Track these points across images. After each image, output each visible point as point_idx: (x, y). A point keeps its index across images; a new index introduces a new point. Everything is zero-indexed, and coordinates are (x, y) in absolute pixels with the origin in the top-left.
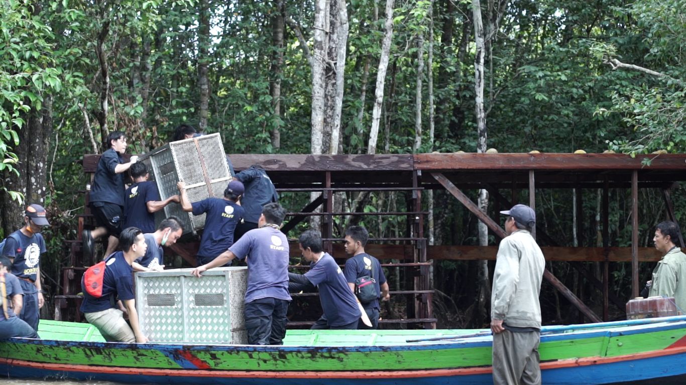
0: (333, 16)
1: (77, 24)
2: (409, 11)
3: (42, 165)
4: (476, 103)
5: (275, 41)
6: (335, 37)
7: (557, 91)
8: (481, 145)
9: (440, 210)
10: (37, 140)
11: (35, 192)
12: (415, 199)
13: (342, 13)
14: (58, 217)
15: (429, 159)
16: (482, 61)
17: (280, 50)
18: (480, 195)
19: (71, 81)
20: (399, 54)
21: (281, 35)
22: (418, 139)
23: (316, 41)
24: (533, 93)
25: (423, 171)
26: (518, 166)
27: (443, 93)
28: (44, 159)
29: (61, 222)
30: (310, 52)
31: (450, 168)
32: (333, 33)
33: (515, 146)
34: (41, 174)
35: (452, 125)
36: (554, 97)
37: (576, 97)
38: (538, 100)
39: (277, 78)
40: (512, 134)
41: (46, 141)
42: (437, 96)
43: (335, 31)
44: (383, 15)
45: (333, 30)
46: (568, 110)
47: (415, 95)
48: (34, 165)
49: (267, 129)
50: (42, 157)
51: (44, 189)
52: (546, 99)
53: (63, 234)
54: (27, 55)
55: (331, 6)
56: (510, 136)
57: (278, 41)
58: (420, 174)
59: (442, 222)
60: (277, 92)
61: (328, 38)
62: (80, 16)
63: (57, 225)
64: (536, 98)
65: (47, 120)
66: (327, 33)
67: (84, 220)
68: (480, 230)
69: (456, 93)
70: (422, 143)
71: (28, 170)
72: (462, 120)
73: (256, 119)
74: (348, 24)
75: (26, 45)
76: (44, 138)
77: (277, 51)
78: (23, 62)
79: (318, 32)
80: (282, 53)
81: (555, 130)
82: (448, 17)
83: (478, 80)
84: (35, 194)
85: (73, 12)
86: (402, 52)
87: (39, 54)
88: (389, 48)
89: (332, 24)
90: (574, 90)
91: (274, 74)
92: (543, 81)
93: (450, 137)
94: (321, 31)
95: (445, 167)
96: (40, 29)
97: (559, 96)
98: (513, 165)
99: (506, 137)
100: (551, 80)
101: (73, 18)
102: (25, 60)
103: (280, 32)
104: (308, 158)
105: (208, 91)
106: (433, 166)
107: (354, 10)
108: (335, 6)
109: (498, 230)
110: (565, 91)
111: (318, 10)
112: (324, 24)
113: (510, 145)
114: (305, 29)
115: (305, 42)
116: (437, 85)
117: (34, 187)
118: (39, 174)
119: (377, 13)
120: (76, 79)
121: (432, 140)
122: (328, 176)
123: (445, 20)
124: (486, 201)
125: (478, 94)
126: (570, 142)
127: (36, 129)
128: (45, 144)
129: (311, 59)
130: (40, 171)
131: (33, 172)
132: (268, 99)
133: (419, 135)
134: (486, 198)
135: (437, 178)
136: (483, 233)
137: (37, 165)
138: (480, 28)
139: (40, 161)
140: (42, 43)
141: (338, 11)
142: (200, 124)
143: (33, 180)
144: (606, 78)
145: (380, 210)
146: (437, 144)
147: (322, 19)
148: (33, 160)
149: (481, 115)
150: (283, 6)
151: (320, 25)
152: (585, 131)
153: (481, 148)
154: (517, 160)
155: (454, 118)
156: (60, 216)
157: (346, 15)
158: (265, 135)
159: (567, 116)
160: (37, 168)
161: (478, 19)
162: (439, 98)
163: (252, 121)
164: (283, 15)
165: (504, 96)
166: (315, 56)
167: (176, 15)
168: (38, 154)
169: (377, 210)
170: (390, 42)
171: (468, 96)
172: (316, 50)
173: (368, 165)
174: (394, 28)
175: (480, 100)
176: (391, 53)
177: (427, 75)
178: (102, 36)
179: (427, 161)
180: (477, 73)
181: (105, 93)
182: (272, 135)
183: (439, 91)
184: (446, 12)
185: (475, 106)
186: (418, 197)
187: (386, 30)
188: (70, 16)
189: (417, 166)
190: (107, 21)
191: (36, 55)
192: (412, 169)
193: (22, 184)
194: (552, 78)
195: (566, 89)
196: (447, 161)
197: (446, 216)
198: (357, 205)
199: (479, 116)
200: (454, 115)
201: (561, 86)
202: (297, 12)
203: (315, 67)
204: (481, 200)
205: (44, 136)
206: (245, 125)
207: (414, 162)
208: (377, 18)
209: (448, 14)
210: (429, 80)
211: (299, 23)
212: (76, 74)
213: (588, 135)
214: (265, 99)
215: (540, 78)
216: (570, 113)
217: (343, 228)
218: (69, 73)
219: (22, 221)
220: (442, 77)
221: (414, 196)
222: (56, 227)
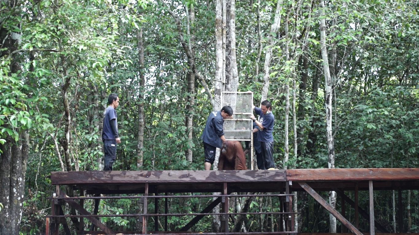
0: (228, 72)
1: (44, 79)
2: (280, 68)
3: (21, 179)
4: (327, 131)
5: (189, 89)
6: (229, 86)
7: (382, 122)
8: (330, 160)
9: (301, 202)
10: (18, 162)
11: (16, 199)
12: (288, 202)
13: (234, 70)
14: (35, 214)
15: (297, 173)
16: (330, 102)
17: (192, 95)
18: (330, 195)
19: (39, 121)
20: (273, 98)
21: (193, 85)
22: (287, 155)
23: (216, 89)
24: (366, 123)
25: (293, 182)
26: (361, 177)
27: (303, 123)
28: (23, 175)
29: (37, 218)
30: (212, 96)
31: (312, 179)
32: (228, 83)
33: (352, 159)
34: (20, 186)
35: (309, 145)
36: (379, 126)
37: (394, 126)
38: (369, 128)
39: (190, 114)
40: (350, 151)
41: (24, 162)
42: (299, 125)
43: (230, 82)
44: (262, 70)
45: (228, 82)
46: (389, 135)
47: (284, 126)
48: (16, 179)
49: (183, 149)
50: (21, 174)
51: (23, 196)
52: (375, 127)
53: (38, 227)
54: (7, 102)
55: (227, 65)
56: (348, 152)
57: (191, 89)
58: (291, 184)
59: (302, 210)
60: (191, 123)
61: (224, 87)
62: (46, 73)
63: (35, 220)
64: (368, 127)
65: (25, 147)
66: (223, 84)
67: (50, 220)
68: (330, 219)
69: (311, 123)
70: (289, 158)
71: (10, 183)
72: (315, 140)
73: (176, 142)
74: (238, 77)
75: (7, 95)
76: (23, 160)
77: (190, 96)
78: (3, 107)
79: (217, 83)
80: (194, 97)
81: (379, 148)
82: (304, 72)
83: (328, 115)
84: (16, 200)
85: (41, 70)
86: (275, 96)
87: (15, 101)
88: (267, 94)
89: (227, 77)
90: (394, 121)
91: (188, 111)
92: (372, 115)
93: (307, 152)
94: (219, 83)
95: (309, 179)
96: (15, 83)
97: (383, 125)
98: (357, 177)
99: (346, 153)
100: (378, 114)
101: (41, 75)
102: (5, 105)
103: (192, 83)
104: (211, 173)
105: (143, 123)
106: (301, 178)
107: (242, 68)
108: (229, 65)
109: (347, 224)
110: (387, 122)
111: (217, 68)
112: (222, 78)
113: (349, 158)
114: (209, 81)
115: (209, 89)
116: (298, 118)
117: (15, 195)
118: (19, 186)
119: (258, 70)
120: (44, 118)
121: (296, 156)
122: (225, 186)
123: (302, 74)
124: (335, 199)
125: (328, 125)
126: (390, 156)
127: (17, 154)
128: (24, 164)
129: (213, 102)
130: (20, 183)
131: (14, 184)
132: (184, 128)
133: (287, 153)
134: (335, 197)
135: (303, 186)
136: (333, 221)
137: (17, 180)
138: (329, 80)
139: (20, 176)
140: (18, 93)
141: (231, 69)
142: (138, 145)
143: (15, 190)
144: (415, 113)
145: (261, 204)
146: (300, 159)
147: (221, 74)
148: (14, 176)
149: (331, 139)
150: (193, 65)
151: (219, 78)
152: (401, 149)
153: (330, 162)
154: (359, 173)
155: (310, 140)
156: (36, 213)
157: (237, 71)
158: (182, 153)
159: (388, 139)
160: (17, 182)
161: (327, 73)
162: (300, 127)
163: (173, 144)
164: (194, 72)
165: (343, 125)
166: (216, 99)
167: (122, 72)
168: (18, 172)
169: (259, 205)
170: (268, 90)
171: (319, 125)
172: (216, 95)
173: (253, 177)
174: (270, 79)
175: (329, 129)
176: (268, 97)
177: (292, 112)
178: (65, 88)
179: (296, 175)
180: (327, 110)
181: (68, 128)
182: (187, 153)
183: (300, 122)
184: (303, 69)
185: (325, 132)
186: (290, 201)
187: (264, 81)
188: (39, 74)
189: (289, 178)
190: (68, 77)
191: (13, 101)
192: (285, 180)
193: (6, 194)
194: (378, 113)
195: (387, 120)
196: (310, 174)
197: (305, 205)
198: (245, 203)
199: (329, 140)
200: (310, 138)
201: (384, 118)
202: (203, 70)
203: (215, 107)
204: (331, 198)
205: (23, 159)
206: (168, 147)
207: (287, 176)
208: (258, 73)
209: (304, 70)
210: (293, 115)
211: (205, 77)
212: (44, 115)
213: (402, 151)
214: (181, 129)
215: (370, 113)
216: (391, 137)
217: (235, 219)
218: (38, 115)
219: (6, 220)
220: (301, 112)
221: (287, 200)
222: (34, 222)
